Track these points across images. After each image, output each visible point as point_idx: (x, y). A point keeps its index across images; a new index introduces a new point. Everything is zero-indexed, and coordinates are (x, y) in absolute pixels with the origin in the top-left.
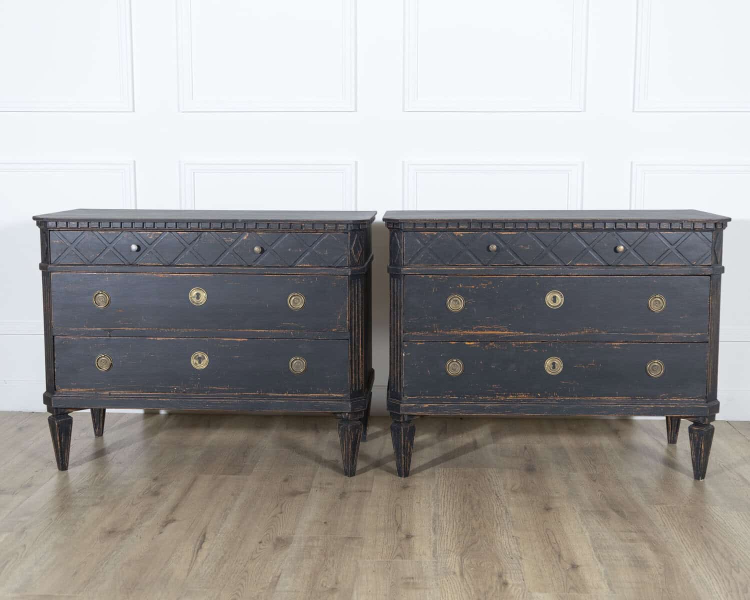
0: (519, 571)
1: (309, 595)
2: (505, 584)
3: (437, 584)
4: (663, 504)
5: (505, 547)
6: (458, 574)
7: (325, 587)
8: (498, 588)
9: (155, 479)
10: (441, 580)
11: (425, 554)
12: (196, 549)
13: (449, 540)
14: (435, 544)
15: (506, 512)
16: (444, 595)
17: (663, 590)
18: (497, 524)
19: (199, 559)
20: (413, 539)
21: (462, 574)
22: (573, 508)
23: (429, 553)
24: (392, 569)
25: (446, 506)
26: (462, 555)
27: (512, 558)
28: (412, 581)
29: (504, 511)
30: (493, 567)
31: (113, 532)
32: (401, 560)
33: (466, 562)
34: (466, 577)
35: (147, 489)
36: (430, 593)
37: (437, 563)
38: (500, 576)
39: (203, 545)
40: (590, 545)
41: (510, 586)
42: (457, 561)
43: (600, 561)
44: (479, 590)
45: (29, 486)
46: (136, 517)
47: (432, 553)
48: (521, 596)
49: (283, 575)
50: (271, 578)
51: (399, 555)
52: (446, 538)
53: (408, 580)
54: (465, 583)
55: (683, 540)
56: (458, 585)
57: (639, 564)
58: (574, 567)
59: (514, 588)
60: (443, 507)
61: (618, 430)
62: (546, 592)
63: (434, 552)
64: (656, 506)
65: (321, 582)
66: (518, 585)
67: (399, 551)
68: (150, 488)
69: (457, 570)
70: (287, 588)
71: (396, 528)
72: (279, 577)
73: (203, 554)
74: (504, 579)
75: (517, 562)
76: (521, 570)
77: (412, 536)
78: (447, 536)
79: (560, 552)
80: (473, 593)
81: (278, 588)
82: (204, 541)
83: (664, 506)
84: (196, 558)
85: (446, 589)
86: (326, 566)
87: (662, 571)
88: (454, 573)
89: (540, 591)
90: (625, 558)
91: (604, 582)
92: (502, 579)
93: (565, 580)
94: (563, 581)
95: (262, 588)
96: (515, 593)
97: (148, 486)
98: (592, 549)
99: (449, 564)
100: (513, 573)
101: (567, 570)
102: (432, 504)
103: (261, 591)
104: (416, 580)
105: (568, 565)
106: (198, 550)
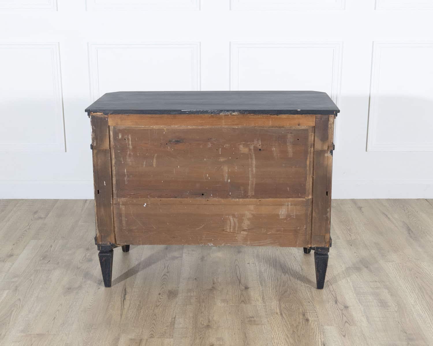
0: (315, 311)
1: (195, 330)
2: (307, 320)
4: (393, 261)
5: (304, 295)
6: (279, 314)
7: (203, 324)
8: (304, 323)
9: (88, 249)
10: (270, 318)
11: (258, 301)
12: (122, 300)
13: (270, 290)
14: (263, 293)
16: (273, 329)
17: (398, 322)
18: (297, 278)
19: (126, 307)
20: (249, 290)
21: (281, 314)
22: (341, 265)
23: (260, 300)
24: (240, 311)
25: (265, 265)
26: (280, 300)
27: (309, 302)
28: (253, 319)
29: (300, 269)
30: (299, 309)
31: (70, 288)
32: (244, 305)
33: (283, 305)
34: (284, 315)
35: (84, 257)
36: (265, 327)
37: (266, 306)
38: (304, 315)
39: (126, 296)
40: (354, 292)
41: (310, 321)
42: (277, 305)
43: (360, 303)
44: (293, 325)
45: (11, 255)
47: (262, 299)
48: (318, 328)
49: (177, 317)
50: (170, 319)
51: (243, 301)
52: (269, 288)
53: (251, 319)
54: (284, 320)
55: (407, 286)
56: (280, 322)
57: (383, 304)
58: (346, 307)
59: (313, 323)
61: (361, 207)
62: (331, 325)
63: (263, 298)
64: (389, 263)
65: (200, 321)
66: (315, 321)
67: (242, 298)
68: (85, 256)
69: (278, 311)
70: (181, 326)
71: (238, 282)
72: (175, 318)
73: (127, 303)
74: (306, 317)
75: (312, 305)
77: (248, 288)
78: (269, 287)
79: (336, 297)
80: (289, 327)
81: (176, 326)
82: (126, 294)
83: (394, 263)
84: (123, 306)
85: (274, 325)
86: (201, 310)
87: (396, 309)
88: (277, 313)
89: (328, 325)
90: (375, 301)
91: (364, 317)
92: (305, 317)
93: (341, 316)
94: (340, 317)
95: (167, 326)
96: (314, 327)
97: (84, 255)
98: (355, 295)
99: (273, 307)
100: (311, 312)
101: (342, 310)
102: (257, 264)
103: (166, 328)
104: (255, 319)
105: (342, 306)
106: (124, 300)
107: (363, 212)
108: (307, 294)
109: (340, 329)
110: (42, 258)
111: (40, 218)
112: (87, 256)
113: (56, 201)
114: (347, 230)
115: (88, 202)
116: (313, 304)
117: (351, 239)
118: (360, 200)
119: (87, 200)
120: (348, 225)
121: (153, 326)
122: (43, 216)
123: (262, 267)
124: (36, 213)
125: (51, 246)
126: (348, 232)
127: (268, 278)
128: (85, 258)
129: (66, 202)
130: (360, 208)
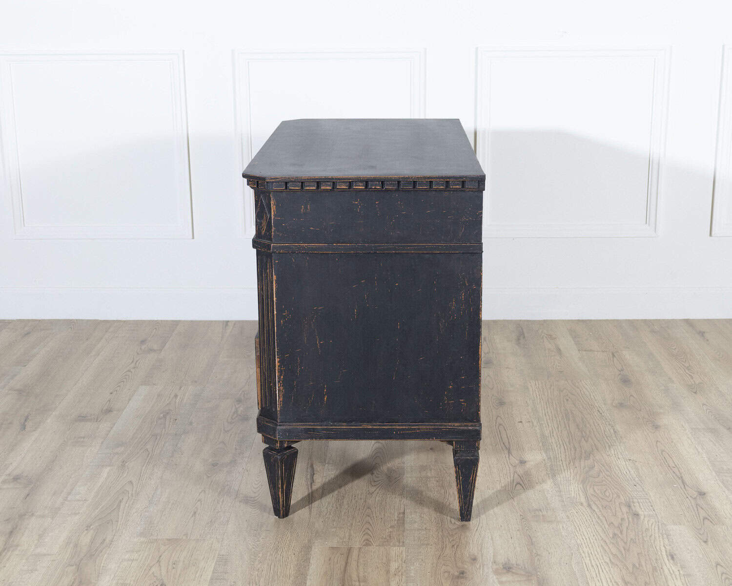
1: (441, 533)
2: (636, 515)
3: (568, 517)
5: (625, 473)
6: (585, 504)
7: (455, 523)
8: (630, 519)
10: (570, 512)
11: (545, 482)
12: (309, 483)
13: (564, 465)
14: (552, 470)
15: (615, 432)
16: (578, 530)
18: (609, 446)
20: (527, 465)
21: (589, 506)
22: (682, 425)
23: (549, 481)
24: (516, 500)
25: (550, 425)
26: (583, 482)
27: (635, 485)
28: (540, 513)
29: (612, 431)
30: (619, 497)
31: (216, 464)
32: (522, 491)
33: (590, 491)
34: (594, 508)
35: (234, 413)
36: (563, 527)
37: (560, 491)
38: (629, 507)
39: (314, 478)
40: (711, 468)
41: (642, 517)
42: (580, 490)
43: (725, 487)
44: (612, 523)
45: (109, 411)
46: (234, 446)
47: (552, 481)
48: (656, 528)
49: (407, 511)
50: (396, 514)
51: (519, 485)
52: (561, 463)
53: (537, 513)
54: (595, 515)
56: (590, 518)
58: (702, 494)
59: (646, 519)
60: (547, 426)
61: (704, 332)
62: (680, 524)
65: (449, 518)
66: (650, 516)
67: (517, 479)
68: (236, 411)
69: (583, 500)
70: (416, 526)
71: (506, 452)
72: (404, 513)
74: (634, 509)
75: (641, 490)
76: (648, 499)
77: (526, 462)
78: (562, 460)
79: (682, 477)
80: (607, 526)
81: (407, 526)
82: (314, 474)
85: (578, 523)
88: (582, 504)
89: (674, 523)
92: (632, 510)
93: (696, 510)
94: (694, 511)
95: (391, 527)
96: (650, 525)
97: (233, 410)
98: (714, 473)
99: (573, 493)
100: (641, 502)
101: (695, 498)
102: (535, 423)
103: (390, 530)
104: (545, 513)
105: (695, 493)
106: (311, 484)
107: (708, 340)
108: (629, 471)
109: (696, 530)
110: (162, 415)
111: (151, 350)
112: (239, 412)
113: (176, 323)
114: (685, 368)
115: (230, 324)
116: (643, 489)
117: (693, 383)
118: (699, 320)
119: (228, 322)
120: (684, 361)
121: (367, 526)
122: (155, 347)
123: (545, 429)
124: (143, 342)
125: (176, 396)
126: (687, 371)
127: (558, 446)
128: (235, 415)
129: (194, 325)
130: (702, 334)
